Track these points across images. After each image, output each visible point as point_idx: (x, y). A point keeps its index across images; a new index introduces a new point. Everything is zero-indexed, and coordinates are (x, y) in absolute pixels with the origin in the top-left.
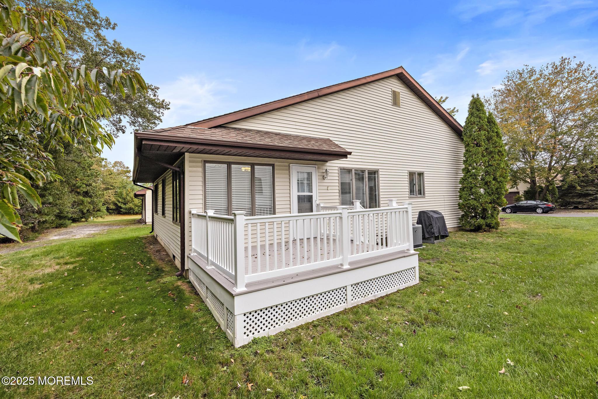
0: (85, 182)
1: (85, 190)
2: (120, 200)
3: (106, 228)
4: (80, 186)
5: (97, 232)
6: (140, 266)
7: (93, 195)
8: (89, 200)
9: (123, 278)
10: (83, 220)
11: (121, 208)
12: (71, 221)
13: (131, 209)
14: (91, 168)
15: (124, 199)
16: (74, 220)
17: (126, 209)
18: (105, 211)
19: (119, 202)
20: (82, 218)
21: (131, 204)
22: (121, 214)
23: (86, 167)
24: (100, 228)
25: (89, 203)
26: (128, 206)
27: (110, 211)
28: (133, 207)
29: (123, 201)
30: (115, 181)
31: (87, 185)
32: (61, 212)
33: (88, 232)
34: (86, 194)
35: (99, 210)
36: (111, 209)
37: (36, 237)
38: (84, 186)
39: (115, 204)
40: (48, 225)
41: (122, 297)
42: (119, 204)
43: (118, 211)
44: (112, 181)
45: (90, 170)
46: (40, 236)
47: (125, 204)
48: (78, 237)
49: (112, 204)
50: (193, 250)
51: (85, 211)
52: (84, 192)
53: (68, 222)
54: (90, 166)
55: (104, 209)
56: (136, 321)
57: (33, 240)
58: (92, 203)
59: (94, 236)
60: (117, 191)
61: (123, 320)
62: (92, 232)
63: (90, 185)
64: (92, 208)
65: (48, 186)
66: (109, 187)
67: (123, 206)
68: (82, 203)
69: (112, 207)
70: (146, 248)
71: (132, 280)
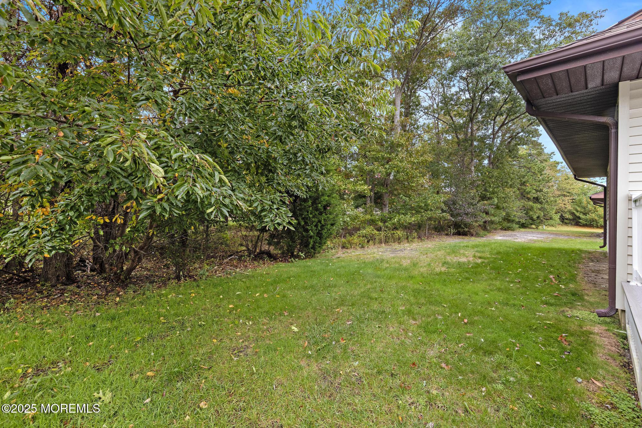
0: (535, 187)
1: (535, 196)
2: (579, 209)
3: (552, 236)
4: (530, 192)
5: (540, 239)
6: (552, 281)
7: (544, 201)
8: (539, 206)
9: (518, 288)
10: (534, 226)
11: (579, 218)
12: (518, 226)
13: (593, 220)
14: (543, 173)
15: (584, 208)
16: (523, 226)
17: (586, 220)
18: (558, 221)
19: (577, 211)
20: (532, 224)
21: (593, 215)
22: (580, 226)
23: (537, 172)
24: (545, 236)
25: (540, 209)
26: (588, 217)
27: (566, 221)
28: (596, 218)
29: (583, 210)
30: (572, 187)
31: (537, 191)
32: (508, 215)
33: (531, 238)
34: (536, 200)
35: (551, 218)
36: (567, 219)
37: (485, 235)
38: (534, 191)
39: (573, 214)
40: (495, 226)
41: (493, 309)
42: (578, 214)
43: (576, 221)
44: (568, 187)
45: (541, 175)
46: (488, 235)
47: (585, 214)
48: (519, 240)
49: (568, 213)
50: (634, 275)
51: (535, 217)
52: (534, 198)
53: (515, 226)
54: (541, 171)
55: (557, 217)
56: (477, 349)
57: (482, 237)
58: (542, 209)
59: (535, 241)
60: (574, 198)
61: (466, 338)
62: (535, 238)
63: (541, 191)
64: (542, 215)
65: (496, 190)
66: (565, 193)
67: (582, 216)
68: (531, 209)
69: (568, 216)
70: (579, 263)
71: (526, 294)
